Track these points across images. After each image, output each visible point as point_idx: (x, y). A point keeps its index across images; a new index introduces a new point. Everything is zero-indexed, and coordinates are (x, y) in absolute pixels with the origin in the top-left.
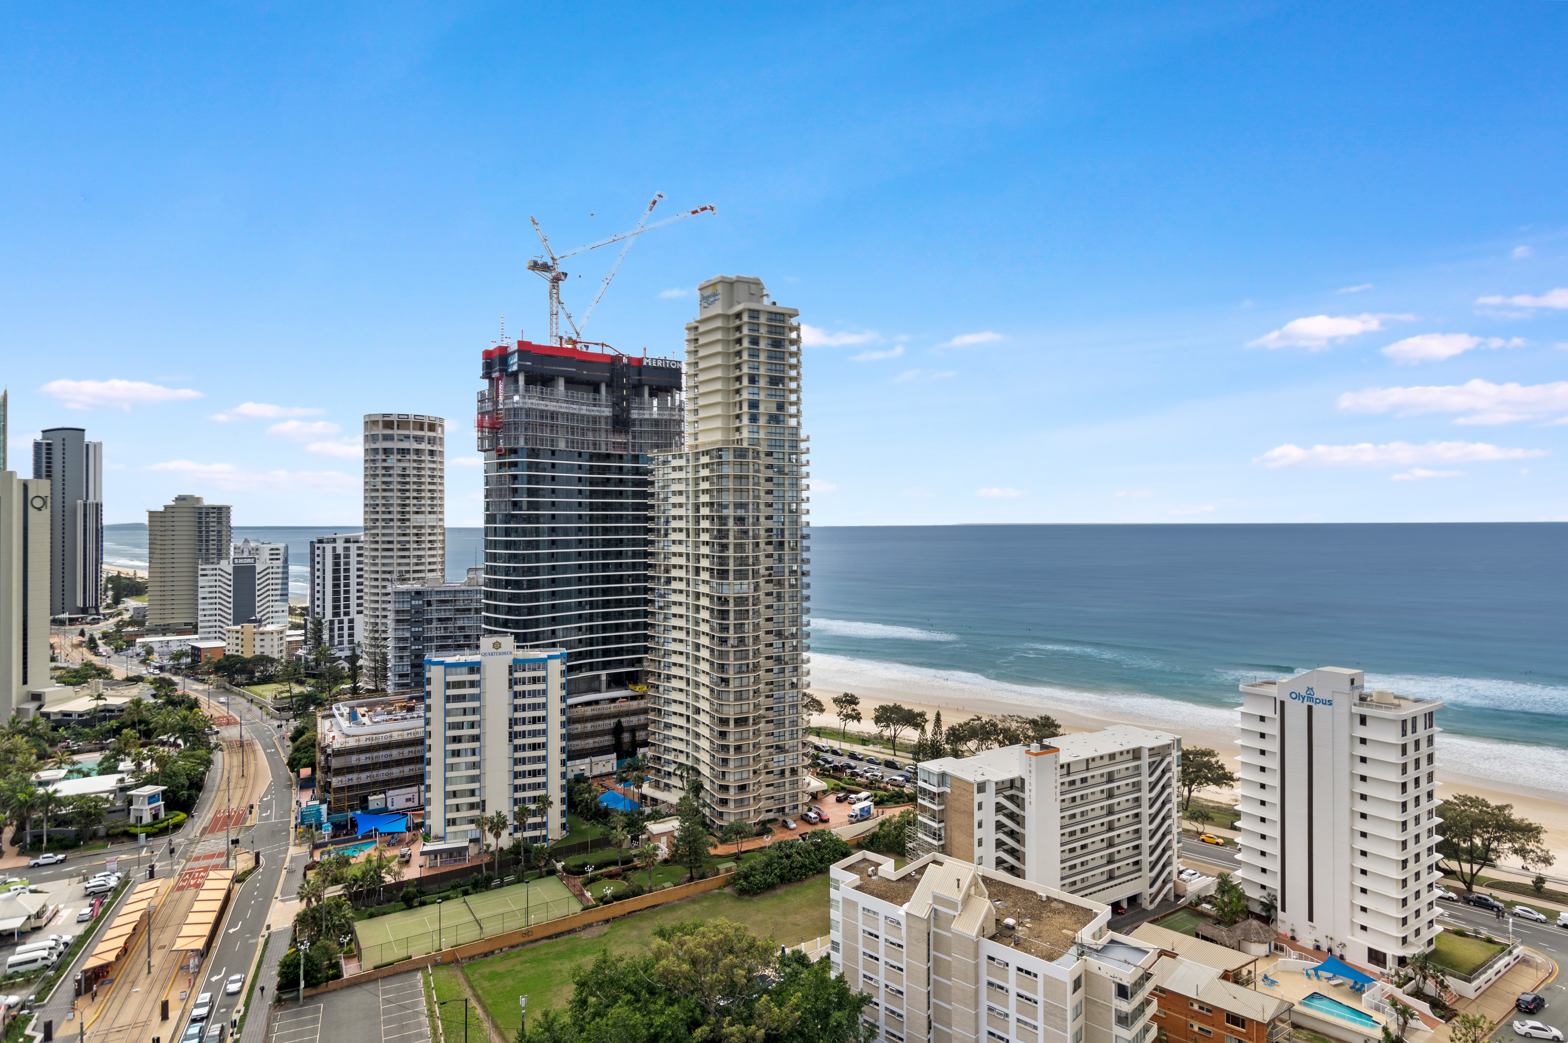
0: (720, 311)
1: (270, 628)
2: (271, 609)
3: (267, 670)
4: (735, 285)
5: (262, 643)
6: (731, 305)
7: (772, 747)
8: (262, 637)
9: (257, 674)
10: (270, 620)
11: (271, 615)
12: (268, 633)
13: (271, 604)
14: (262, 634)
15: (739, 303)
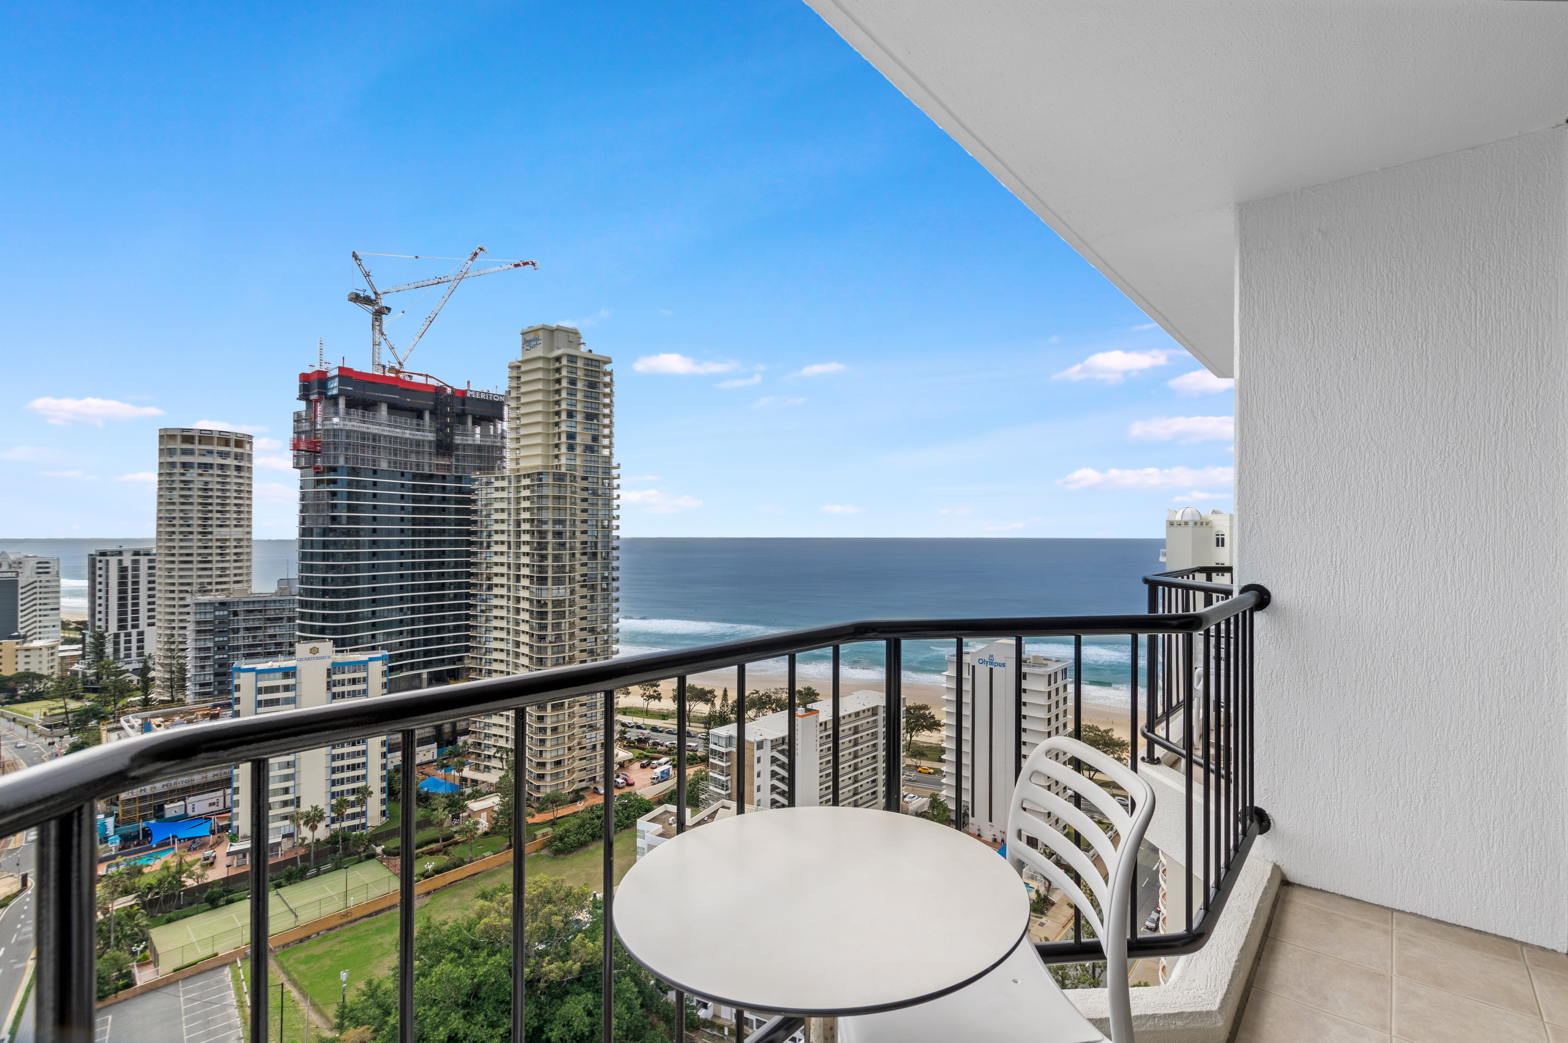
0: (541, 354)
1: (37, 644)
2: (38, 624)
3: (33, 688)
4: (556, 333)
5: (27, 660)
6: (551, 350)
7: (585, 726)
8: (27, 653)
9: (20, 692)
10: (38, 636)
11: (38, 630)
12: (35, 649)
13: (38, 619)
14: (28, 650)
15: (558, 348)
